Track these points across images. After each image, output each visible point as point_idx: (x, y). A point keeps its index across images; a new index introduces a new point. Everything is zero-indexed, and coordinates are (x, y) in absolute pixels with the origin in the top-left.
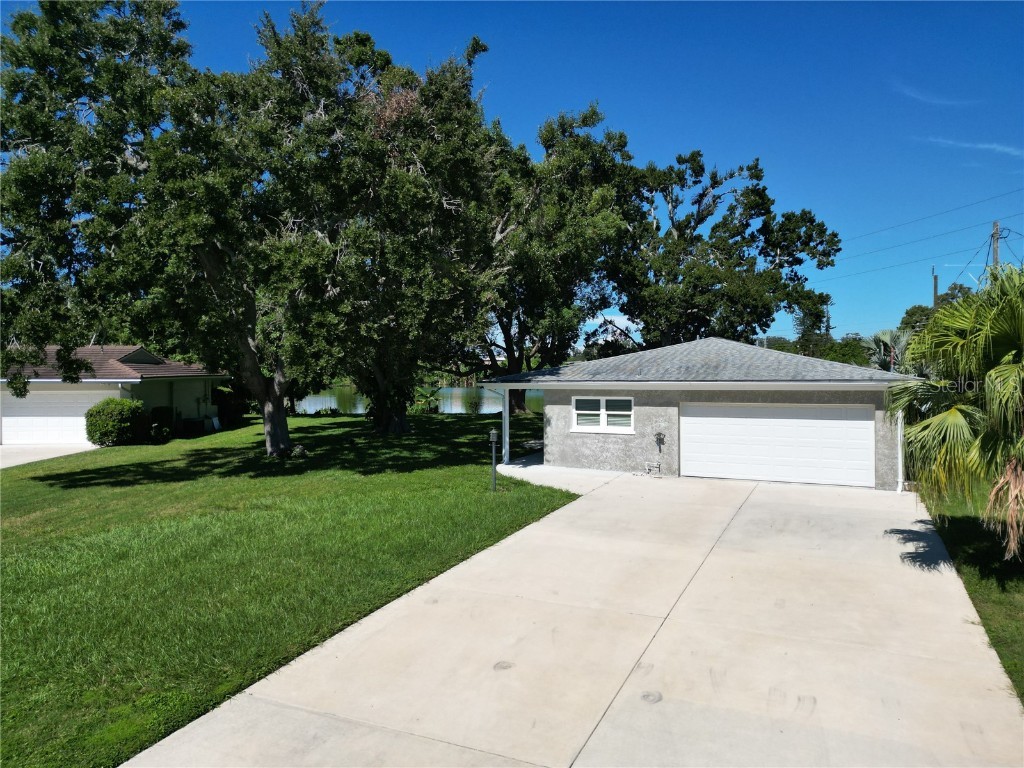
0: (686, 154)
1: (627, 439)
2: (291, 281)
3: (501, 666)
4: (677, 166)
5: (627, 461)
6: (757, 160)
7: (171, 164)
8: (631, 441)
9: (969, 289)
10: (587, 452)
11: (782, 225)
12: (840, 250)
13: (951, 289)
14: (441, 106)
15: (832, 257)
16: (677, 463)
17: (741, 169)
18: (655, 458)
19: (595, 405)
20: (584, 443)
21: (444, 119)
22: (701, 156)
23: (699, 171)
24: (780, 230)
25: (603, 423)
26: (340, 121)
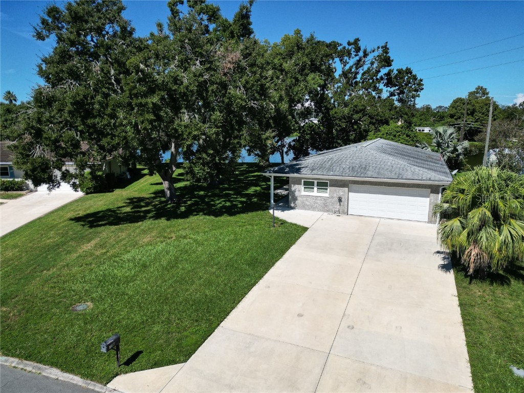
0: (352, 41)
1: (325, 199)
2: (187, 140)
3: (300, 315)
4: (347, 47)
5: (325, 208)
6: (387, 43)
7: (135, 91)
8: (327, 200)
9: (486, 89)
10: (308, 203)
11: (396, 75)
12: (423, 89)
13: (477, 89)
14: (250, 60)
15: (419, 93)
16: (346, 210)
17: (378, 48)
18: (337, 207)
19: (312, 184)
20: (306, 199)
21: (252, 65)
22: (359, 41)
23: (358, 50)
24: (395, 78)
25: (315, 192)
26: (207, 69)
